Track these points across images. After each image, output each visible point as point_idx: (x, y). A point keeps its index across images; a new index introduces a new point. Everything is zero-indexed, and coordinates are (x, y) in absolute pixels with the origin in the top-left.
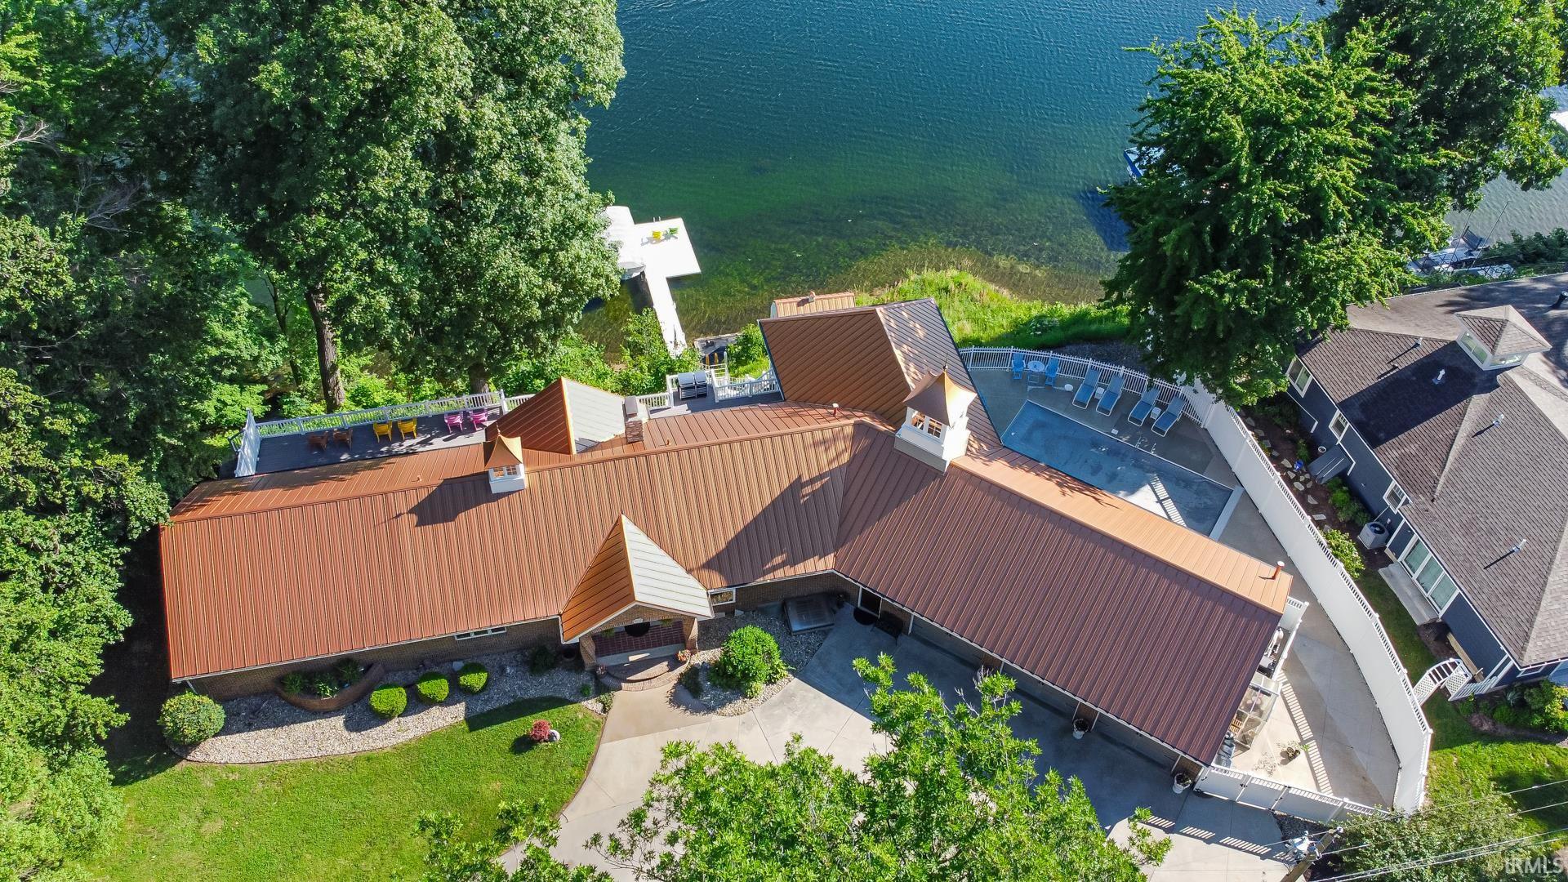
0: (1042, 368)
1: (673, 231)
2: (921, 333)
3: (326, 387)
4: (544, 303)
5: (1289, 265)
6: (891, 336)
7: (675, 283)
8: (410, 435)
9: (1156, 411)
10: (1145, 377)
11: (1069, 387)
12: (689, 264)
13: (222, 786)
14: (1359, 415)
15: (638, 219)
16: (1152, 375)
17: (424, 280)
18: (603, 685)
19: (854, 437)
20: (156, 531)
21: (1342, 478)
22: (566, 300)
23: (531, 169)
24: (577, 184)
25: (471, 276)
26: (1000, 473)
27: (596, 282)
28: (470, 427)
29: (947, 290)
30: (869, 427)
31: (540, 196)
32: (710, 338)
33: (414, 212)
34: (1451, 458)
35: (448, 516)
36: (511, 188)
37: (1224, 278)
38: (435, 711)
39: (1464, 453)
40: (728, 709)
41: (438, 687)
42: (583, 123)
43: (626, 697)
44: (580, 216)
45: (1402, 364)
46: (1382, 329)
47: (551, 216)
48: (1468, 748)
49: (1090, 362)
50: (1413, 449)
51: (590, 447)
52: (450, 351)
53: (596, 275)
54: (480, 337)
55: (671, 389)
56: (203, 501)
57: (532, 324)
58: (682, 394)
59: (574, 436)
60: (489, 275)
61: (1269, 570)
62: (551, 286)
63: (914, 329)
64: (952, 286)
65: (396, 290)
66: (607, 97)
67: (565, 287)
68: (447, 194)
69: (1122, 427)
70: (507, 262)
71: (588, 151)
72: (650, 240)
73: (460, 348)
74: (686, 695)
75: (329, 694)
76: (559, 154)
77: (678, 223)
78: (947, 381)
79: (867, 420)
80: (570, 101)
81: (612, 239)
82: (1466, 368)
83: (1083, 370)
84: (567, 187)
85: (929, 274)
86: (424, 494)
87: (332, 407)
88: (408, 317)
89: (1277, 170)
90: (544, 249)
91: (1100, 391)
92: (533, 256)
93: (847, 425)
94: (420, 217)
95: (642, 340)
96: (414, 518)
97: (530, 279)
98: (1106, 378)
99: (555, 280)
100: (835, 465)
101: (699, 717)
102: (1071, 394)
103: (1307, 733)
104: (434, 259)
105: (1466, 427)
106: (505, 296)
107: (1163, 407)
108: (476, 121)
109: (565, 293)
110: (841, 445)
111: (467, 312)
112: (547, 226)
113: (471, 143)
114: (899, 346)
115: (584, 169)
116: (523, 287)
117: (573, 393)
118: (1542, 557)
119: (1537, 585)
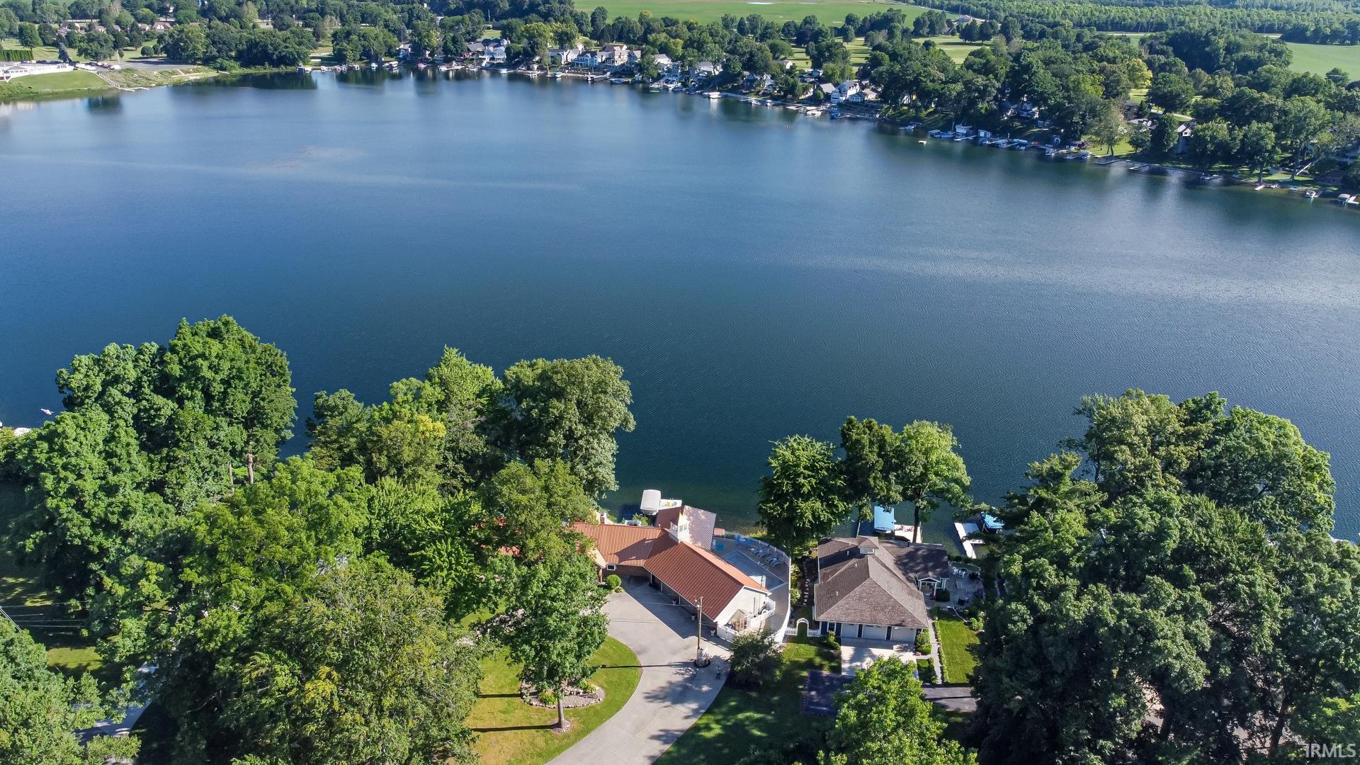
9: (775, 559)
11: (752, 549)
14: (822, 563)
19: (661, 532)
26: (711, 558)
30: (664, 530)
34: (837, 572)
39: (841, 573)
45: (842, 550)
46: (845, 541)
50: (831, 569)
69: (762, 562)
82: (856, 552)
83: (757, 544)
91: (761, 551)
98: (763, 548)
100: (653, 538)
102: (751, 551)
105: (847, 566)
107: (778, 558)
110: (657, 534)
118: (841, 597)
119: (834, 604)
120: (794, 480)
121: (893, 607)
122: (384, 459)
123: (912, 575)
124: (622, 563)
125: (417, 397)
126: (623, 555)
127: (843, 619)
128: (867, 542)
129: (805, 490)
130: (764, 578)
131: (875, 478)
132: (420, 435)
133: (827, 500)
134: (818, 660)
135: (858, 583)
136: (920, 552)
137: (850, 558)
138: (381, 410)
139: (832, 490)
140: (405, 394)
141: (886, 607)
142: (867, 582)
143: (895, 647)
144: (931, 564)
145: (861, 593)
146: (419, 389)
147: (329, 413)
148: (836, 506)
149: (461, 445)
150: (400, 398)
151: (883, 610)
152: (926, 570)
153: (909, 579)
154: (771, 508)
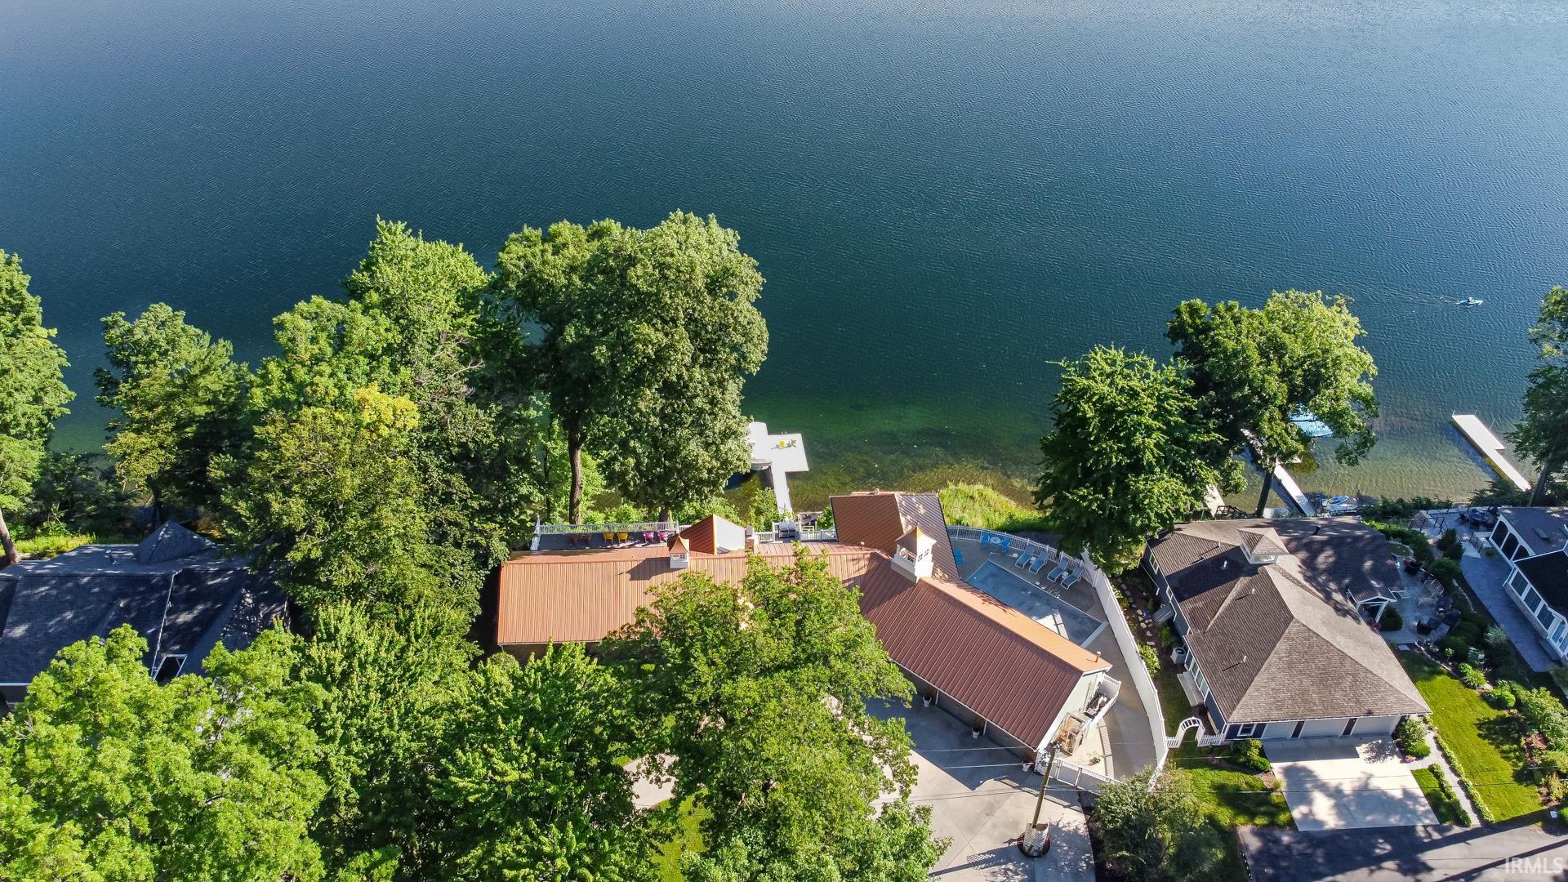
0: (998, 541)
1: (793, 442)
2: (922, 511)
3: (571, 514)
4: (710, 471)
5: (1123, 488)
6: (901, 510)
7: (791, 476)
8: (624, 541)
9: (1065, 574)
10: (1055, 551)
11: (1015, 555)
12: (801, 464)
14: (1176, 584)
15: (771, 431)
16: (1059, 550)
17: (650, 453)
19: (870, 559)
20: (500, 566)
21: (1170, 622)
22: (721, 472)
23: (713, 402)
24: (735, 411)
25: (673, 453)
26: (951, 589)
27: (738, 463)
28: (657, 539)
29: (972, 498)
30: (878, 556)
31: (716, 415)
32: (809, 513)
33: (652, 418)
34: (1220, 611)
35: (647, 577)
36: (701, 411)
37: (1083, 492)
39: (1228, 608)
42: (742, 381)
44: (735, 427)
45: (1207, 557)
46: (1202, 536)
47: (719, 426)
48: (1200, 771)
49: (1028, 541)
50: (1200, 604)
51: (723, 551)
52: (657, 492)
53: (738, 459)
54: (674, 486)
55: (774, 531)
56: (520, 556)
57: (701, 482)
58: (781, 535)
59: (717, 545)
60: (683, 453)
61: (1094, 657)
62: (714, 462)
63: (918, 509)
64: (976, 495)
65: (637, 456)
66: (755, 370)
67: (722, 464)
68: (669, 411)
69: (1043, 581)
70: (694, 448)
71: (742, 392)
72: (778, 447)
73: (663, 491)
76: (728, 397)
77: (798, 437)
78: (918, 531)
79: (878, 552)
80: (737, 370)
81: (751, 441)
82: (1241, 562)
83: (1024, 546)
84: (730, 413)
85: (962, 486)
86: (635, 564)
87: (572, 522)
88: (639, 471)
89: (1114, 436)
90: (714, 443)
91: (1033, 559)
92: (707, 446)
93: (867, 553)
94: (655, 421)
95: (763, 507)
96: (629, 576)
97: (704, 457)
98: (1037, 552)
99: (717, 460)
100: (857, 575)
102: (1015, 559)
103: (1109, 751)
104: (655, 443)
105: (1233, 594)
106: (690, 466)
107: (1070, 572)
108: (691, 379)
109: (721, 468)
110: (862, 563)
111: (669, 472)
112: (717, 431)
113: (686, 386)
114: (904, 515)
115: (738, 403)
116: (700, 461)
117: (718, 521)
118: (1255, 668)
119: (1248, 682)
120: (1128, 439)
121: (1355, 676)
122: (297, 505)
125: (340, 341)
130: (1059, 618)
132: (365, 433)
133: (1182, 470)
135: (1275, 632)
137: (1231, 576)
138: (266, 381)
140: (314, 340)
141: (1342, 677)
143: (1361, 749)
145: (1291, 653)
146: (340, 323)
147: (140, 358)
149: (451, 433)
150: (305, 350)
151: (1338, 684)
154: (1084, 498)
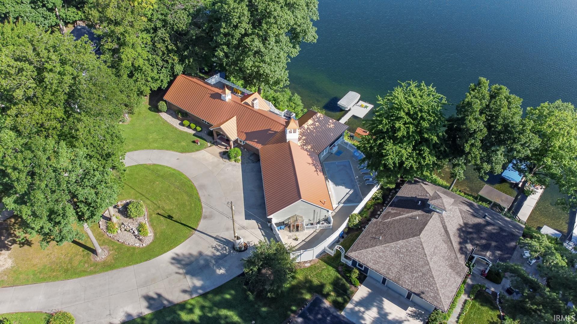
0: (357, 155)
9: (371, 180)
13: (158, 119)
14: (396, 200)
18: (215, 143)
20: (178, 75)
34: (397, 217)
38: (191, 130)
39: (401, 219)
40: (225, 160)
41: (193, 125)
43: (214, 147)
50: (394, 211)
56: (186, 75)
69: (360, 178)
74: (222, 154)
75: (180, 116)
86: (214, 93)
101: (220, 158)
103: (307, 240)
118: (381, 243)
119: (372, 246)
121: (424, 274)
123: (470, 247)
124: (248, 142)
126: (250, 136)
127: (370, 265)
128: (439, 200)
129: (400, 134)
130: (351, 191)
131: (472, 145)
134: (328, 288)
135: (406, 236)
136: (489, 228)
137: (417, 208)
139: (426, 141)
141: (417, 271)
142: (413, 240)
144: (494, 244)
145: (402, 247)
148: (424, 158)
151: (412, 272)
152: (486, 248)
153: (462, 251)
